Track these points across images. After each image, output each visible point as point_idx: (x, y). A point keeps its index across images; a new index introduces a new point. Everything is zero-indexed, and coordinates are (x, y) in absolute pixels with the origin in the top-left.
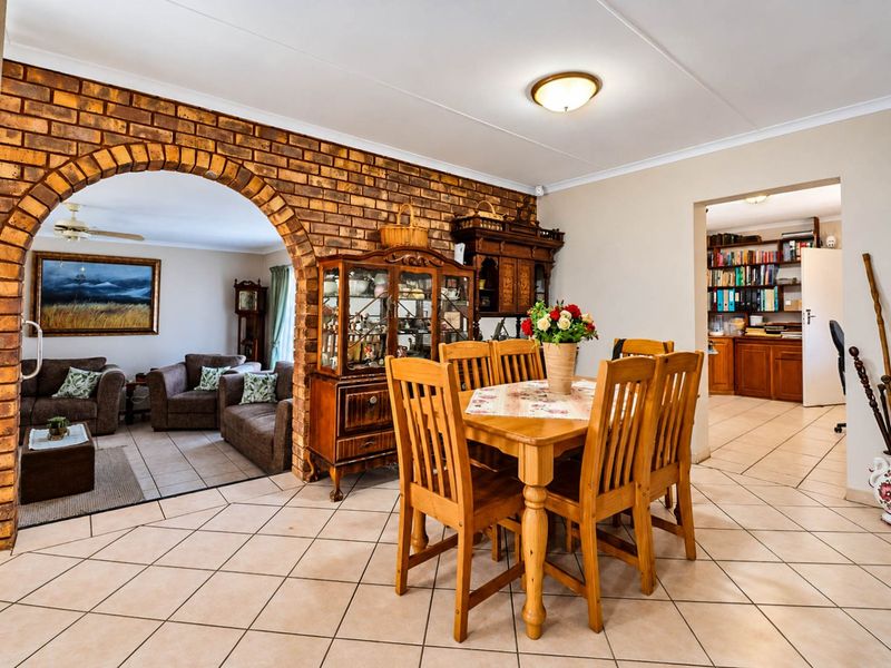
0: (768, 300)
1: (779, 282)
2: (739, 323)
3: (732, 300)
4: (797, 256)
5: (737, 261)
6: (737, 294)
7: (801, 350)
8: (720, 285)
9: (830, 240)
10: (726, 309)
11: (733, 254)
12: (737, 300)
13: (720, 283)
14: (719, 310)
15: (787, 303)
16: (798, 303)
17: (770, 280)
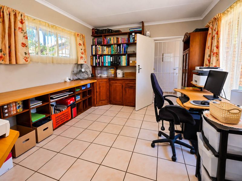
0: (123, 60)
1: (128, 53)
2: (112, 71)
3: (109, 61)
4: (135, 40)
5: (112, 42)
6: (111, 58)
7: (135, 84)
8: (105, 54)
9: (148, 33)
10: (107, 65)
11: (110, 38)
12: (111, 61)
13: (105, 53)
14: (104, 65)
15: (131, 62)
16: (134, 62)
17: (124, 52)
